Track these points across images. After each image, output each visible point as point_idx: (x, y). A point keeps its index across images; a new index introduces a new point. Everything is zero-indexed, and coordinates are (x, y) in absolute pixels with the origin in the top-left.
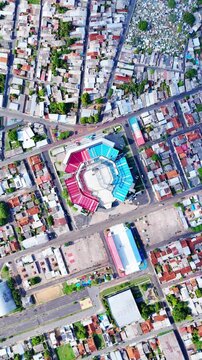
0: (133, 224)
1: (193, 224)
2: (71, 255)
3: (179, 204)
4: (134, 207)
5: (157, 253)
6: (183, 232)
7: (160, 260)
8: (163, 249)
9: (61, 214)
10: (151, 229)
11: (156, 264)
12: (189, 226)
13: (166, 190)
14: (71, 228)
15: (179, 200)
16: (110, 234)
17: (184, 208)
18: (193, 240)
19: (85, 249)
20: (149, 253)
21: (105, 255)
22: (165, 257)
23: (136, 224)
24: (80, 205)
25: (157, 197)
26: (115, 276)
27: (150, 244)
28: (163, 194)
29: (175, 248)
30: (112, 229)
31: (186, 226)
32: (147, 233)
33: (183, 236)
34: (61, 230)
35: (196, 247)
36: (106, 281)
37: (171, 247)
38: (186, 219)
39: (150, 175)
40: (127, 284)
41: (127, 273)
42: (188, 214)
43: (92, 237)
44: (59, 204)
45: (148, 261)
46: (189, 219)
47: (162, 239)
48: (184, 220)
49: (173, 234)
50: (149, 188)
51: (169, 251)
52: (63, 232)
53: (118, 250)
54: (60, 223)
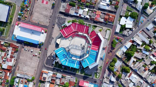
0: (40, 47)
1: (17, 80)
2: (47, 3)
3: (32, 80)
4: (49, 54)
5: (16, 50)
6: (17, 71)
7: (10, 49)
8: (16, 55)
9: (72, 12)
10: (29, 55)
11: (10, 45)
12: (18, 77)
13: (45, 78)
14: (61, 13)
15: (35, 81)
16: (43, 31)
17: (29, 81)
18: (8, 73)
19: (45, 13)
20: (18, 45)
21: (34, 21)
22: (10, 53)
23: (39, 49)
24: (69, 26)
25: (45, 70)
26: (19, 19)
27: (23, 49)
28: (44, 75)
29: (11, 61)
30: (45, 34)
31: (18, 75)
32: (30, 52)
33: (15, 70)
34: (63, 7)
35: (4, 73)
36: (20, 12)
37: (13, 59)
38: (23, 78)
39: (59, 75)
40: (11, 22)
41: (16, 26)
42: (25, 81)
43: (48, 21)
44: (78, 15)
45: (14, 42)
46: (21, 79)
47: (21, 57)
48: (22, 76)
49: (20, 65)
50: (53, 70)
51: (12, 57)
53: (31, 30)
54: (68, 8)
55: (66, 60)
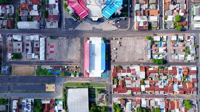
0: (109, 41)
1: (155, 57)
2: (52, 47)
3: (150, 38)
4: (115, 28)
5: (119, 69)
6: (145, 61)
7: (120, 75)
8: (125, 68)
9: (56, 11)
10: (121, 51)
11: (115, 77)
12: (152, 57)
13: (145, 23)
14: (60, 25)
15: (152, 35)
16: (88, 42)
17: (153, 42)
18: (150, 69)
19: (65, 46)
20: (112, 67)
21: (79, 56)
22: (124, 74)
23: (111, 41)
25: (135, 27)
26: (81, 75)
27: (116, 60)
28: (141, 25)
29: (134, 70)
30: (91, 39)
31: (149, 56)
32: (117, 51)
33: (144, 63)
34: (52, 24)
35: (151, 75)
36: (72, 76)
37: (131, 68)
38: (151, 51)
39: (137, 7)
40: (88, 84)
41: (90, 76)
42: (154, 48)
43: (74, 40)
44: (57, 4)
45: (110, 73)
46: (153, 52)
47: (127, 60)
48: (149, 51)
49: (136, 59)
50: (132, 17)
51: (129, 71)
52: (52, 27)
53: (90, 57)
54: (52, 19)
55: (116, 2)
